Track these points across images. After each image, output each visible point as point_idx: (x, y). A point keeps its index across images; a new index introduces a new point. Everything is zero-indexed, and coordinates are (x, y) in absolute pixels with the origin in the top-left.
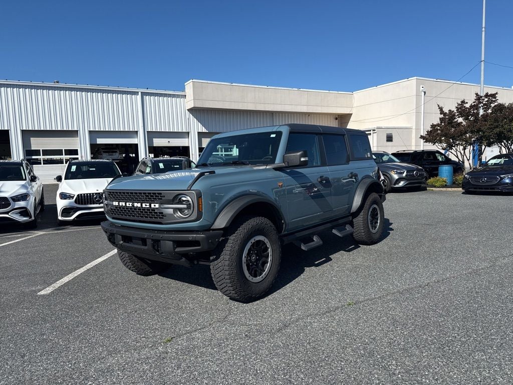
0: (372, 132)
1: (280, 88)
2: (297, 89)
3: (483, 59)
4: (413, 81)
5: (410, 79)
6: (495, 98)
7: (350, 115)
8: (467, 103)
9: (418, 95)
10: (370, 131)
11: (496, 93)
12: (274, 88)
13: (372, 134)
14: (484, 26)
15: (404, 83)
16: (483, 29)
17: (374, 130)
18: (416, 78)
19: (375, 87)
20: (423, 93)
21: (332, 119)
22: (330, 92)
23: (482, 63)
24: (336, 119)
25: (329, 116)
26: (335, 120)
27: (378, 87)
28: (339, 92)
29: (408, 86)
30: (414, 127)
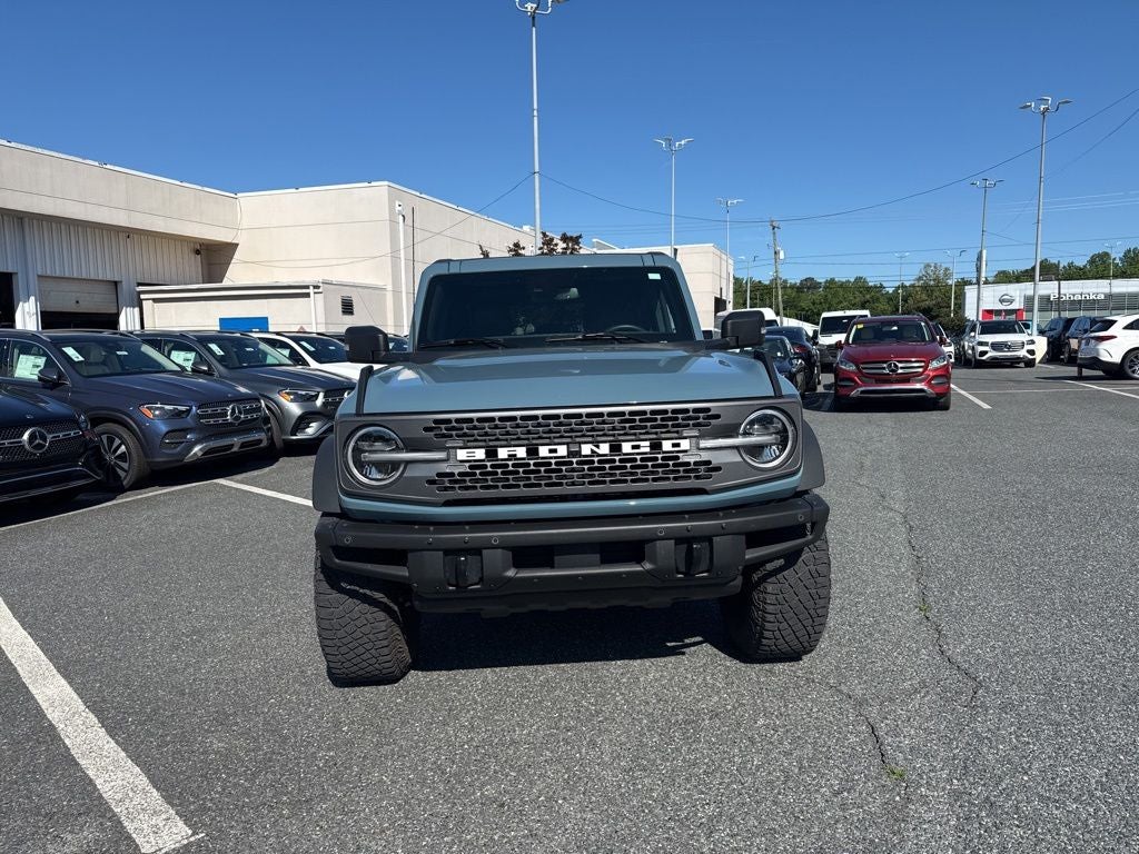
0: (311, 290)
1: (46, 152)
2: (97, 164)
3: (537, 169)
4: (381, 189)
5: (373, 184)
6: (578, 244)
7: (231, 248)
8: (524, 248)
9: (393, 222)
10: (307, 287)
11: (580, 237)
12: (30, 148)
13: (312, 295)
14: (535, 106)
15: (359, 190)
16: (535, 113)
17: (316, 287)
18: (386, 183)
19: (294, 190)
20: (401, 218)
21: (186, 250)
22: (184, 184)
23: (537, 176)
24: (198, 252)
25: (178, 244)
26: (193, 256)
27: (301, 190)
28: (206, 189)
29: (372, 198)
30: (390, 287)
